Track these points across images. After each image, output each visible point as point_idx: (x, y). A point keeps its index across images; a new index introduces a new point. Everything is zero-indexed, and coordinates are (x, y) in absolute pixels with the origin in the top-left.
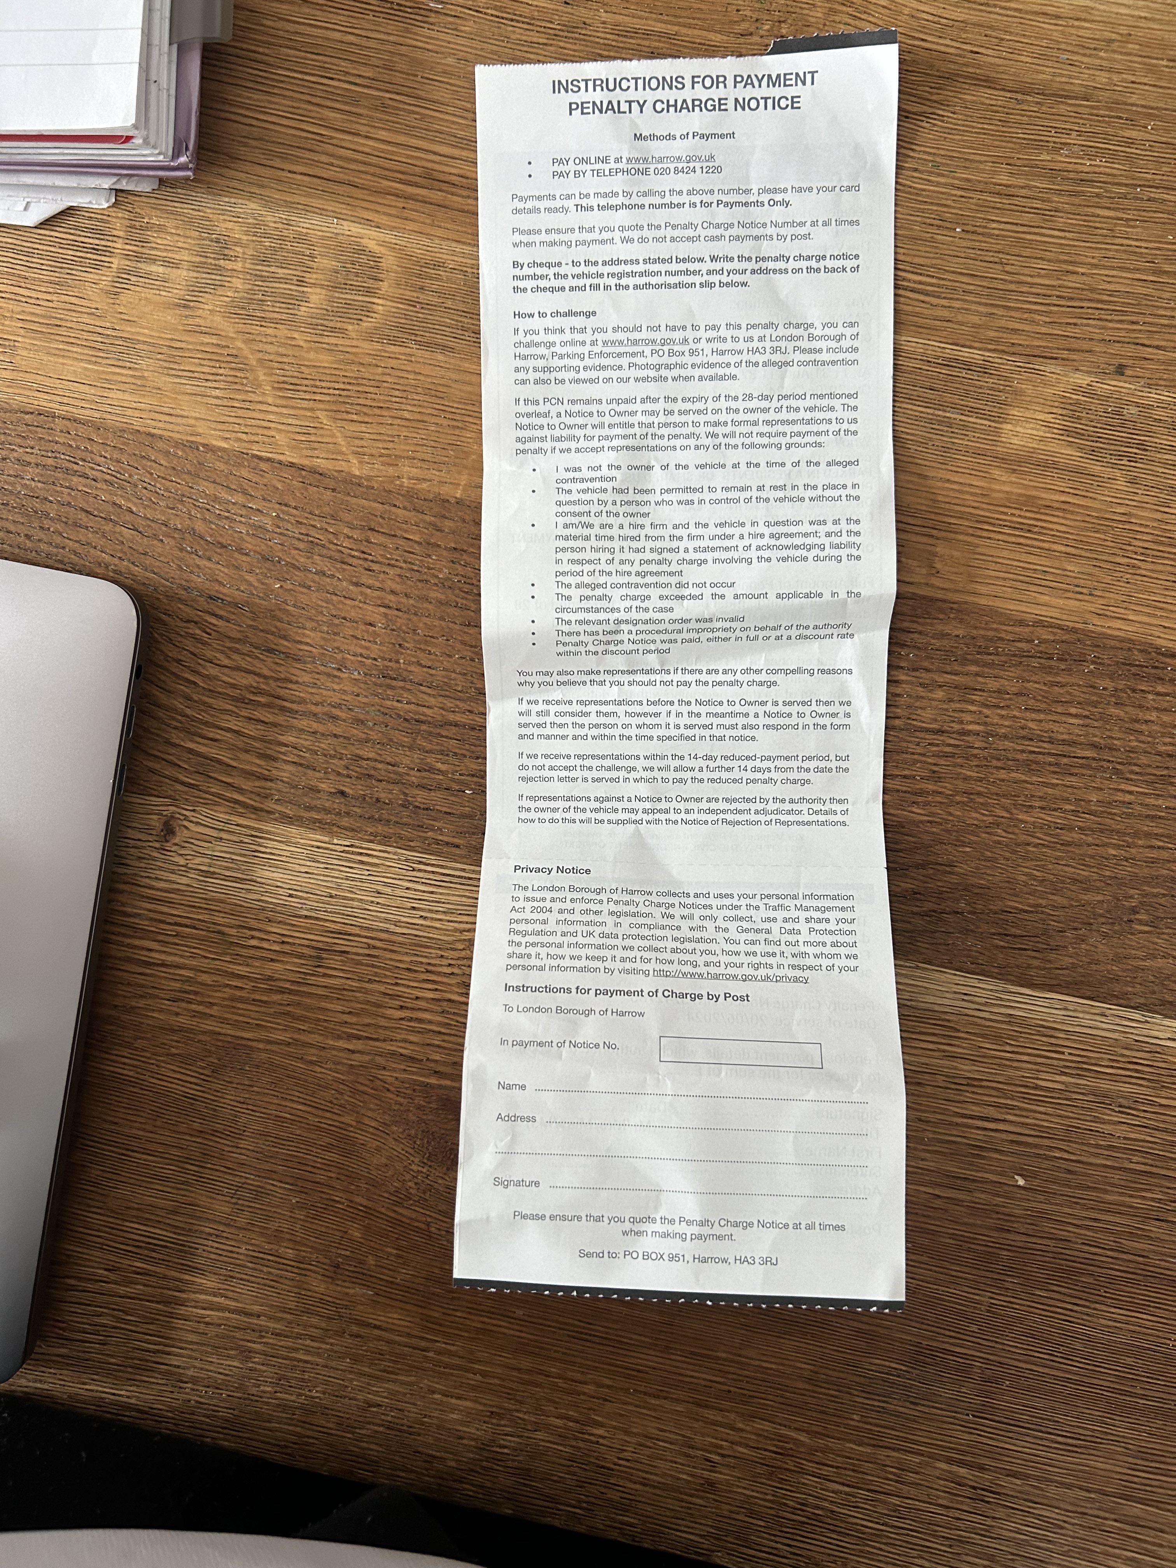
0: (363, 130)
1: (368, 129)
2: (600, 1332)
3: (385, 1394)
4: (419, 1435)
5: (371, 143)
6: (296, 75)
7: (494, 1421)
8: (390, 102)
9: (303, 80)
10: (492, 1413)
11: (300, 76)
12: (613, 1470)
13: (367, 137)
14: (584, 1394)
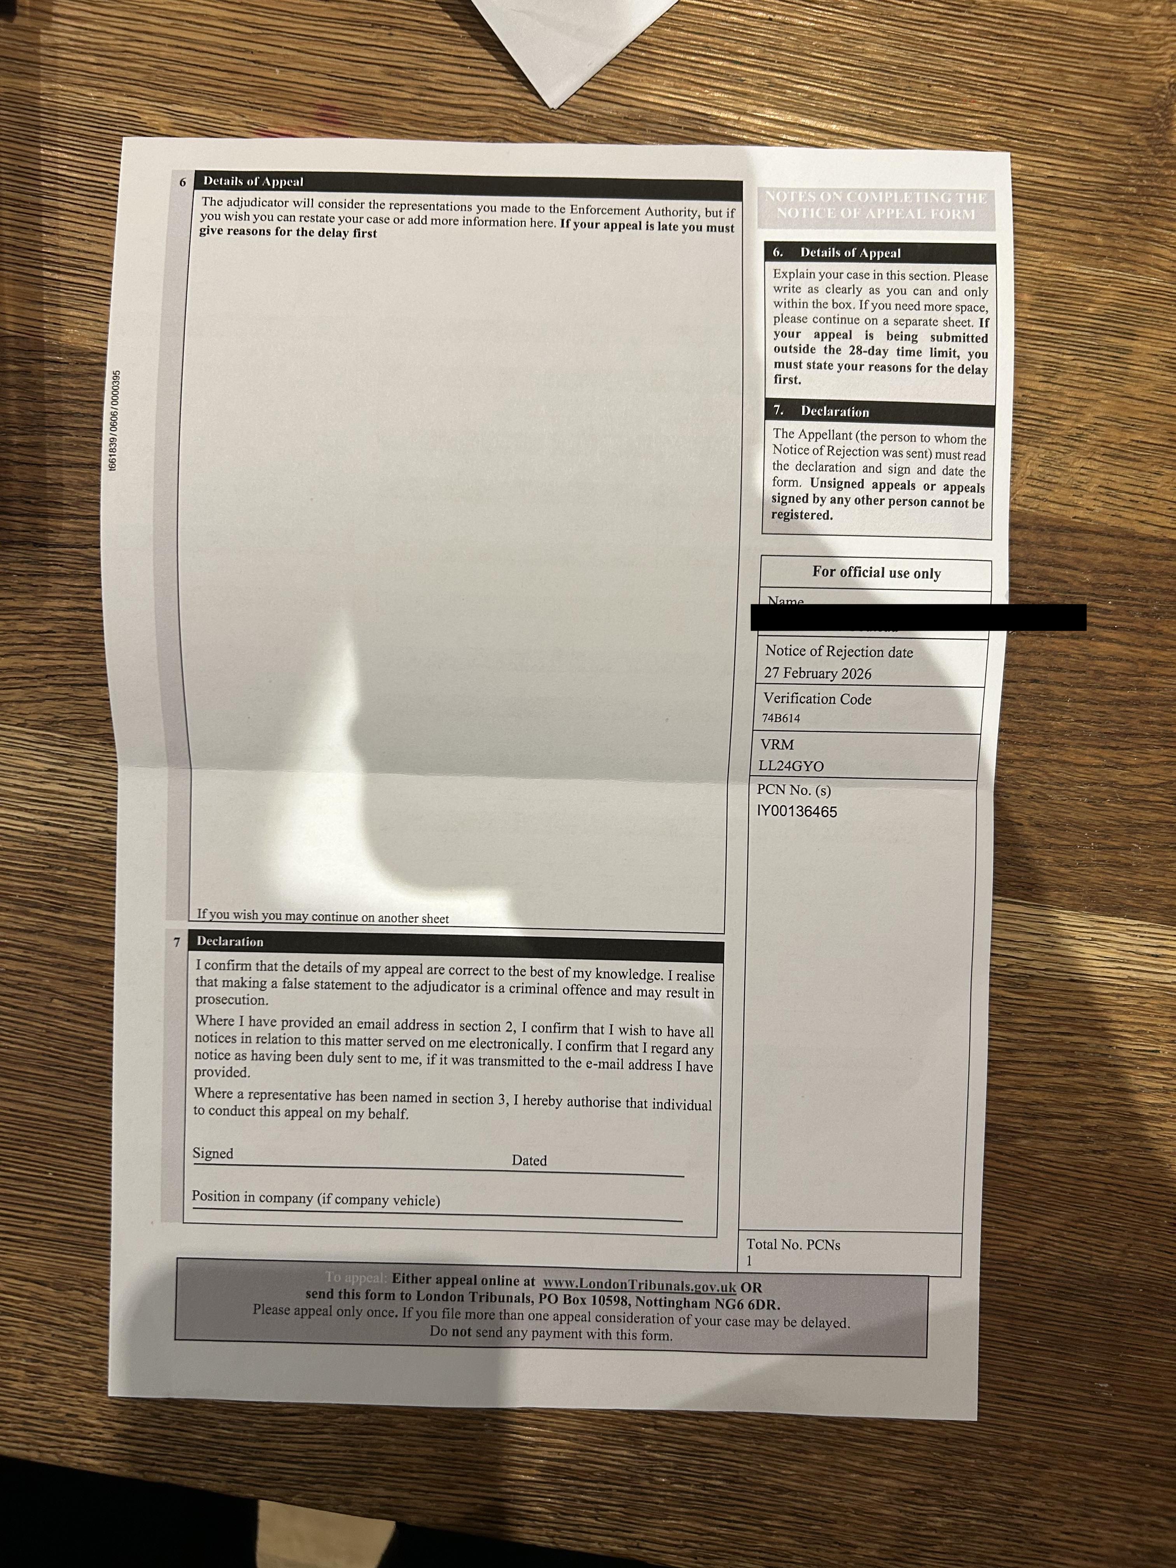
0: (750, 109)
1: (755, 107)
2: (1034, 1389)
3: (794, 1478)
4: (835, 1522)
5: (756, 121)
6: (677, 55)
7: (920, 1500)
8: (777, 81)
9: (685, 59)
10: (917, 1491)
11: (682, 56)
12: (1051, 1546)
13: (752, 116)
14: (1019, 1461)
